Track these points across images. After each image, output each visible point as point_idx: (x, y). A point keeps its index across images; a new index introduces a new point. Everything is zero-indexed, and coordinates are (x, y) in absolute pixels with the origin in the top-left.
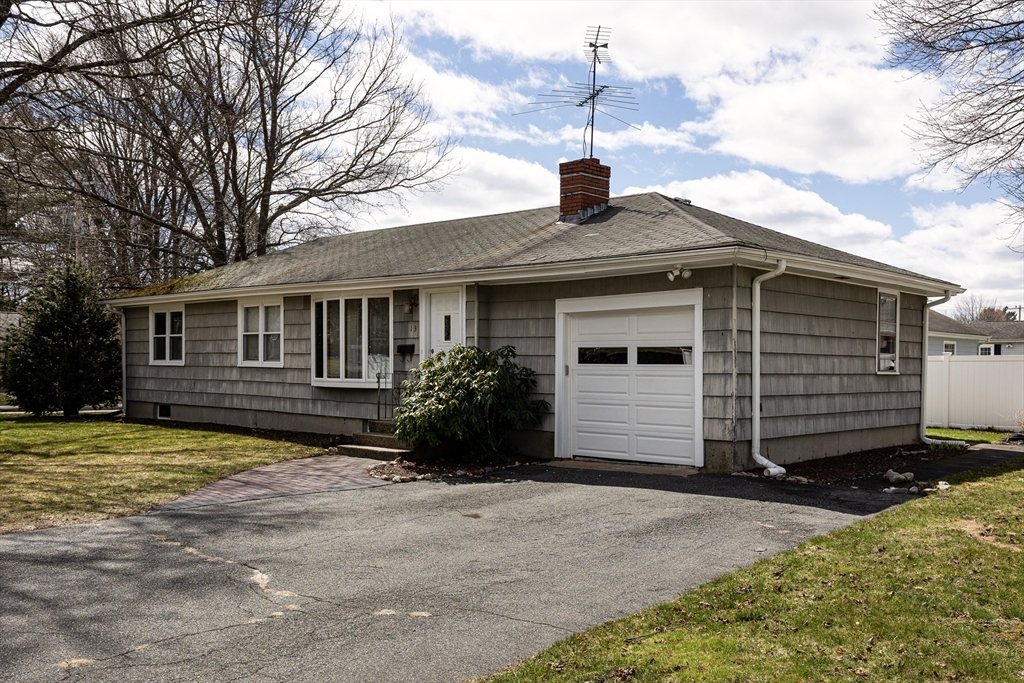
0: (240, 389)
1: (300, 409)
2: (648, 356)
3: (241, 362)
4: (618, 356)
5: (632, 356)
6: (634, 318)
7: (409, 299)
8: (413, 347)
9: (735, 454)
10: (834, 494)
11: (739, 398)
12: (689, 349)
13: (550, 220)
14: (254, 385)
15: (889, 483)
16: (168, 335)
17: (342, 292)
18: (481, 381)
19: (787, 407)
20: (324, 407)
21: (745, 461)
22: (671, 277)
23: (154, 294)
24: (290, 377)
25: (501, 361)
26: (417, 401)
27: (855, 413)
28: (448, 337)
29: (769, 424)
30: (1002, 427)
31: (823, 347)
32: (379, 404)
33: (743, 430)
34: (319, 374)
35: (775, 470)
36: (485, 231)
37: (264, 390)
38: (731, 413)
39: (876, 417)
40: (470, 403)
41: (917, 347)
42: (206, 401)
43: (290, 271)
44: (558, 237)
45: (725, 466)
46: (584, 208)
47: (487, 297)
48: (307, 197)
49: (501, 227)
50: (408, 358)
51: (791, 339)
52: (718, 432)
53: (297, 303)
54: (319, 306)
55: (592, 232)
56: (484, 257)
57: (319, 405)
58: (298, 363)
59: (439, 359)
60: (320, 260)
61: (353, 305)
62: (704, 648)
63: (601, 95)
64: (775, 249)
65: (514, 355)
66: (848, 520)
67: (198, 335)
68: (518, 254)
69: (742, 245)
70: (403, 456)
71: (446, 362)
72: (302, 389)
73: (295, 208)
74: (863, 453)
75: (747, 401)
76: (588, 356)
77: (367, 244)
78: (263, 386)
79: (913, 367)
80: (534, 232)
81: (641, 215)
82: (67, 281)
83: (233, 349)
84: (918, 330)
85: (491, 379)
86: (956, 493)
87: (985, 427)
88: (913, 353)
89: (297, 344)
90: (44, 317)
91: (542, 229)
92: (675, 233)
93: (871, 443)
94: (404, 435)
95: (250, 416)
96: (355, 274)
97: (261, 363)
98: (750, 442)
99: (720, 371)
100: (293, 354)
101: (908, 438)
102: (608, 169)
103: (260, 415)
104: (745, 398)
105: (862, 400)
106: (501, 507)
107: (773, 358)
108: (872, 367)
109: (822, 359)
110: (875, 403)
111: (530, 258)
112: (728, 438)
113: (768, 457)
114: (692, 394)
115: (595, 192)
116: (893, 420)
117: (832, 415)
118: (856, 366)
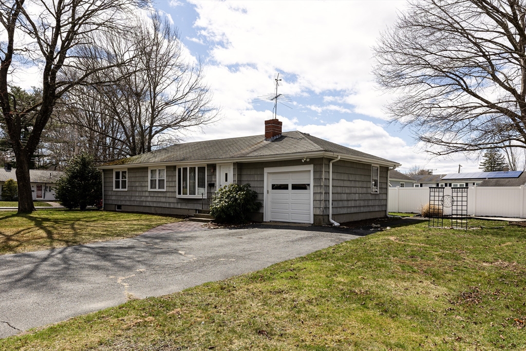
0: (149, 199)
1: (172, 206)
2: (295, 187)
3: (149, 189)
4: (285, 187)
5: (290, 187)
6: (291, 174)
7: (213, 167)
8: (214, 184)
9: (324, 219)
10: (354, 231)
11: (325, 201)
12: (309, 185)
13: (261, 140)
14: (155, 198)
15: (372, 228)
16: (121, 180)
17: (188, 164)
18: (239, 195)
19: (341, 204)
20: (181, 205)
21: (327, 221)
22: (303, 161)
23: (116, 165)
24: (168, 195)
25: (245, 189)
26: (218, 202)
27: (364, 206)
28: (226, 181)
29: (335, 209)
30: (416, 212)
31: (353, 184)
32: (203, 204)
33: (326, 211)
34: (179, 193)
35: (336, 224)
36: (238, 143)
37: (158, 200)
38: (322, 206)
39: (371, 208)
40: (236, 202)
41: (386, 184)
42: (136, 204)
43: (168, 157)
44: (265, 147)
45: (320, 223)
46: (273, 136)
47: (241, 167)
48: (167, 127)
49: (244, 142)
50: (212, 188)
51: (342, 181)
52: (318, 212)
53: (171, 168)
54: (179, 170)
55: (276, 145)
56: (239, 153)
57: (179, 204)
58: (171, 189)
59: (225, 188)
60: (178, 153)
61: (193, 170)
62: (312, 264)
63: (279, 97)
64: (336, 152)
65: (250, 187)
66: (357, 237)
67: (133, 179)
68: (251, 152)
69: (326, 151)
70: (213, 221)
71: (227, 189)
72: (173, 199)
73: (162, 132)
74: (366, 220)
75: (327, 202)
76: (275, 187)
77: (195, 147)
78: (158, 198)
79: (384, 191)
80: (256, 144)
81: (293, 139)
82: (82, 160)
83: (146, 185)
84: (386, 178)
85: (243, 195)
86: (392, 230)
87: (410, 212)
88: (384, 186)
89: (171, 183)
90: (74, 173)
91: (259, 143)
92: (305, 146)
93: (369, 216)
94: (213, 213)
95: (153, 209)
96: (193, 158)
97: (157, 190)
98: (328, 215)
99: (319, 192)
100: (169, 186)
101: (382, 215)
102: (281, 122)
103: (157, 208)
104: (327, 201)
105: (366, 202)
106: (248, 235)
107: (336, 188)
108: (370, 191)
109: (353, 188)
110: (371, 203)
111: (256, 154)
112: (321, 214)
113: (334, 220)
114: (310, 200)
115: (277, 131)
116: (377, 209)
117: (356, 207)
118: (364, 190)
